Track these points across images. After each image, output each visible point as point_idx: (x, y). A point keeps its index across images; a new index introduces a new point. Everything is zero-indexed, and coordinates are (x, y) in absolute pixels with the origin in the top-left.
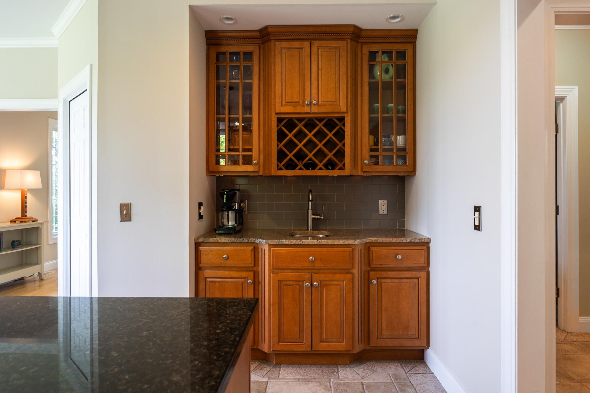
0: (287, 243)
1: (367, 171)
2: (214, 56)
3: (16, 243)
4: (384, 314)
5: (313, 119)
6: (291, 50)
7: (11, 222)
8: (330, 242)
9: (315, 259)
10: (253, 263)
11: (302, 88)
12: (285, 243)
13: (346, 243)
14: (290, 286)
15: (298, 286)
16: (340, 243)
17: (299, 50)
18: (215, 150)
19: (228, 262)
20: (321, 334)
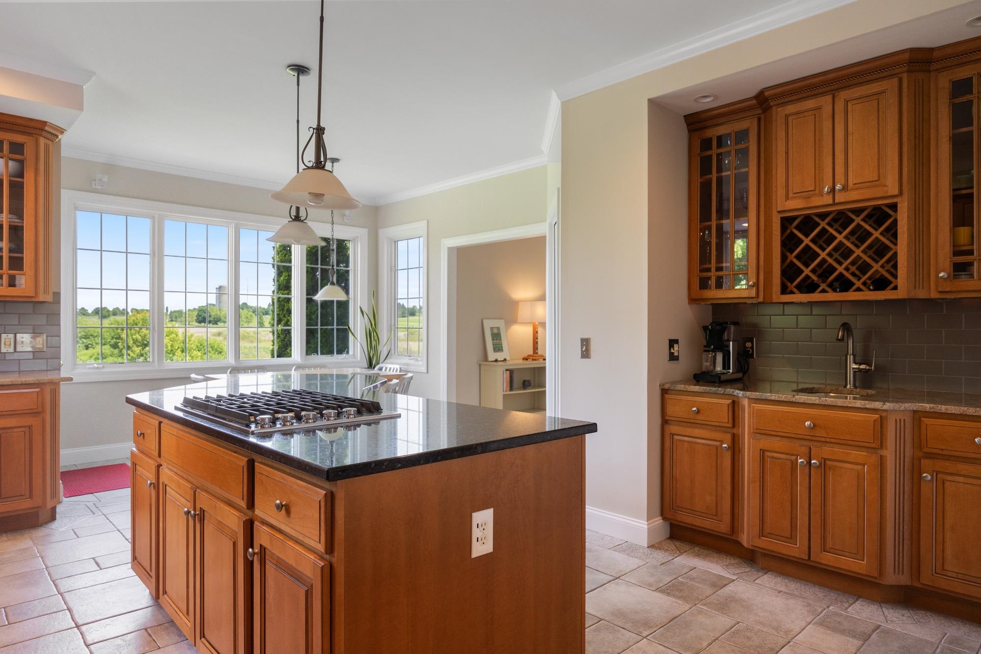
0: (773, 398)
1: (946, 290)
2: (697, 144)
3: (527, 383)
4: (948, 535)
5: (845, 211)
6: (802, 115)
7: (523, 359)
8: (840, 402)
9: (814, 426)
10: (731, 421)
11: (818, 168)
12: (770, 398)
13: (868, 406)
14: (777, 460)
15: (789, 462)
16: (856, 406)
17: (814, 112)
18: (698, 270)
19: (700, 417)
20: (824, 538)
